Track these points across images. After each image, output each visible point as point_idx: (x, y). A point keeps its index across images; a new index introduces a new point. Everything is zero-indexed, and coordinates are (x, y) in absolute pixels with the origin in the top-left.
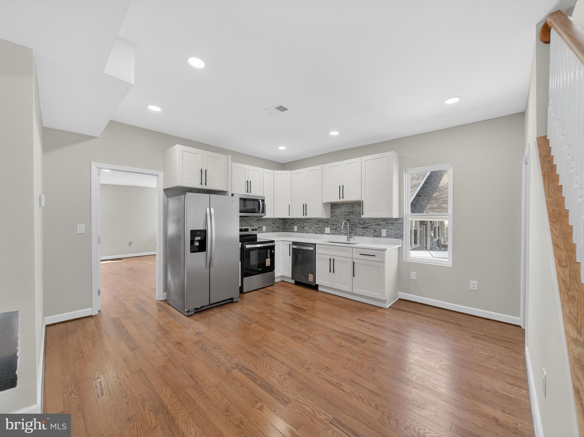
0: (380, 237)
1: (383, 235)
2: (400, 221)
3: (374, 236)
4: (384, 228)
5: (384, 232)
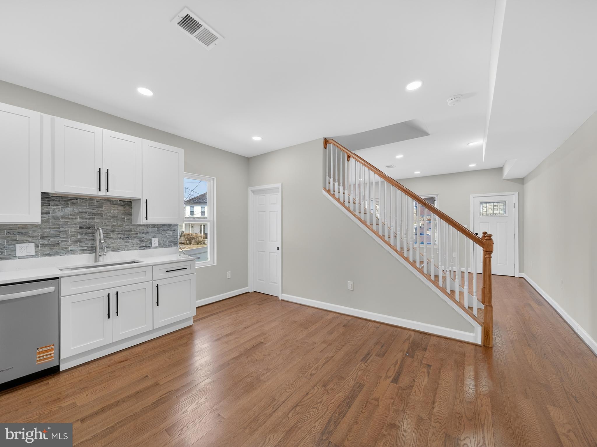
0: (150, 249)
1: (153, 245)
2: (174, 227)
3: (140, 248)
4: (155, 236)
5: (155, 242)
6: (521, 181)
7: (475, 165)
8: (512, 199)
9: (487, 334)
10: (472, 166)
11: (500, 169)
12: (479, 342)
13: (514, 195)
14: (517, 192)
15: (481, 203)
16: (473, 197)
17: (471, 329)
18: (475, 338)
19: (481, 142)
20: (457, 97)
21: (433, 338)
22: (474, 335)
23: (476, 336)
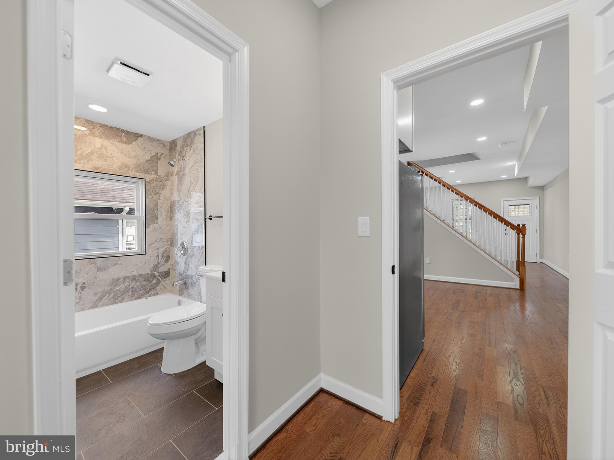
6: (542, 188)
7: (506, 176)
8: (535, 202)
9: (522, 282)
10: (504, 177)
11: (526, 179)
12: (518, 287)
13: (536, 199)
14: (539, 197)
15: (510, 205)
16: (503, 201)
17: (512, 280)
18: (515, 285)
19: (514, 163)
20: (505, 143)
21: (488, 288)
22: (514, 283)
23: (515, 284)
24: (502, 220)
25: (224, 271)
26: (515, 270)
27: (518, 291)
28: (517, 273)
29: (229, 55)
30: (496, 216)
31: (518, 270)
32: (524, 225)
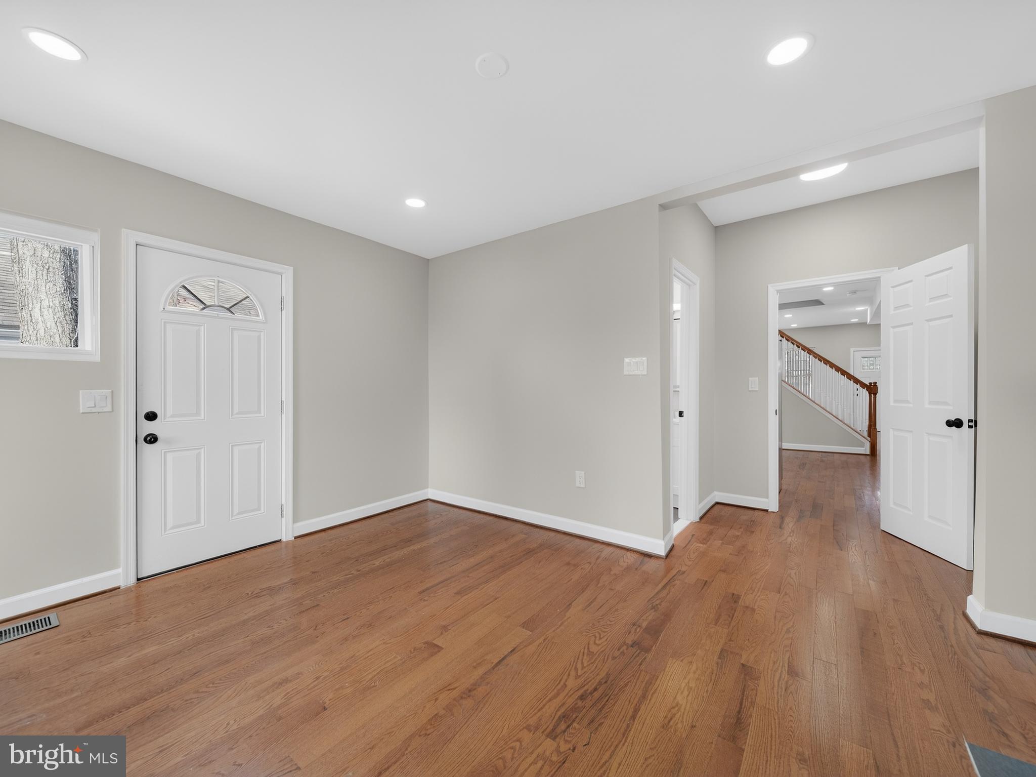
7: (858, 320)
9: (873, 449)
10: (855, 320)
12: (868, 453)
15: (862, 357)
16: (854, 351)
17: (862, 445)
18: (864, 451)
19: (867, 308)
20: (855, 292)
21: (835, 454)
22: (864, 449)
23: (866, 449)
24: (850, 377)
25: (682, 410)
26: (866, 434)
27: (868, 457)
28: (869, 439)
29: (689, 285)
30: (844, 373)
31: (869, 435)
32: (875, 383)
